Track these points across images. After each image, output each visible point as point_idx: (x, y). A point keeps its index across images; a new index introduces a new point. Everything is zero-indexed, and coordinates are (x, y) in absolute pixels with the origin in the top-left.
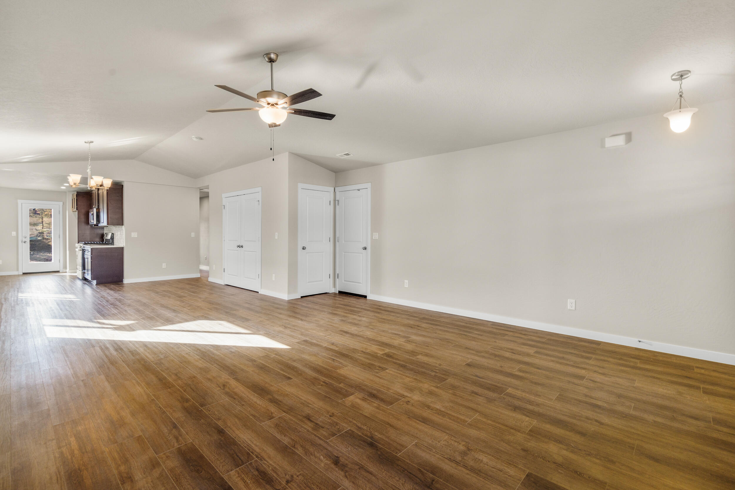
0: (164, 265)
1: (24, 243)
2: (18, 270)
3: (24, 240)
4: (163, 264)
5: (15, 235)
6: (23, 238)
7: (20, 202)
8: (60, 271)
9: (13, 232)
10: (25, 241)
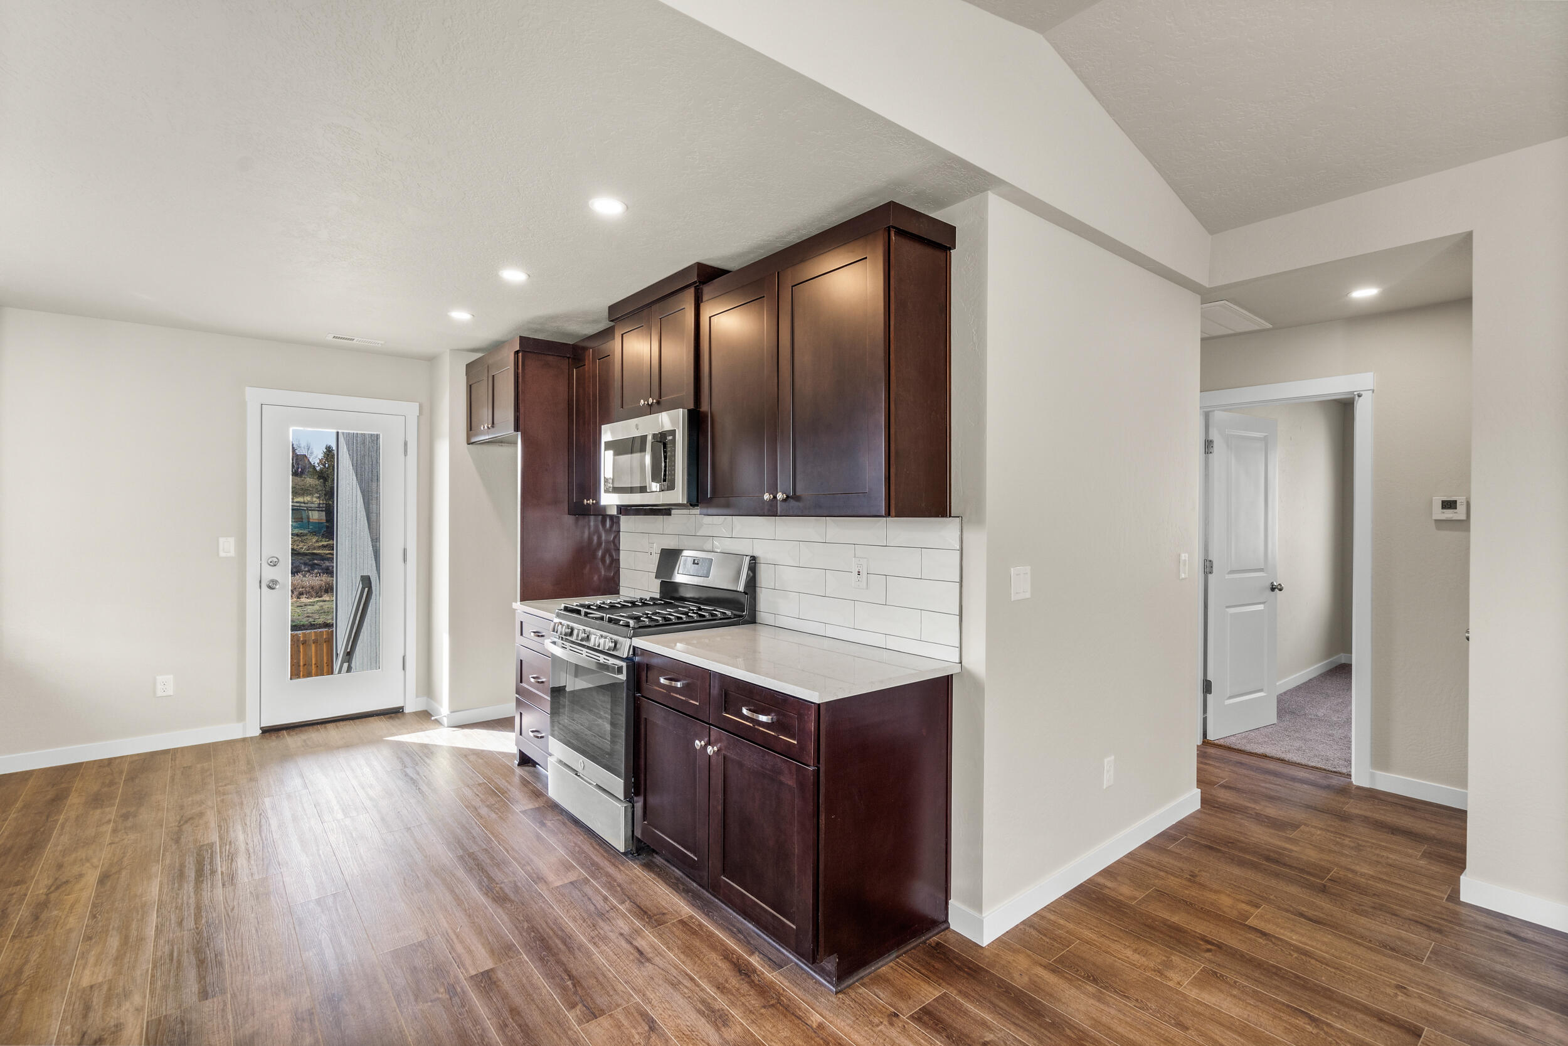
1: (270, 587)
2: (241, 716)
3: (269, 573)
6: (265, 566)
7: (254, 396)
8: (407, 710)
9: (221, 540)
10: (272, 581)
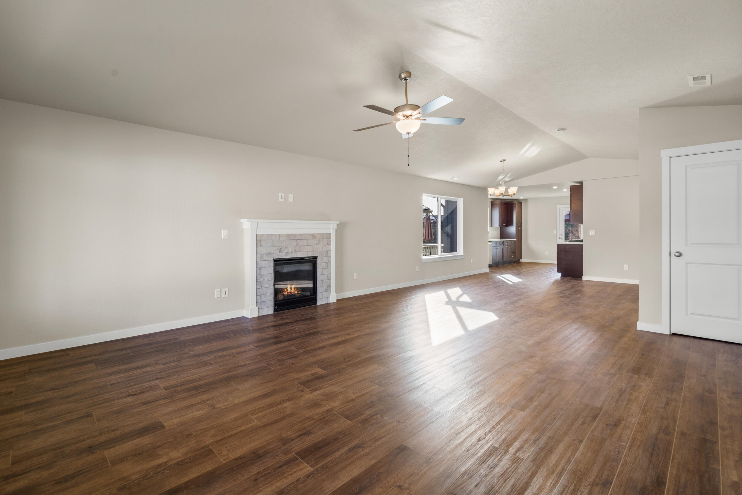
0: (626, 267)
4: (625, 265)
5: (555, 233)
